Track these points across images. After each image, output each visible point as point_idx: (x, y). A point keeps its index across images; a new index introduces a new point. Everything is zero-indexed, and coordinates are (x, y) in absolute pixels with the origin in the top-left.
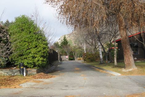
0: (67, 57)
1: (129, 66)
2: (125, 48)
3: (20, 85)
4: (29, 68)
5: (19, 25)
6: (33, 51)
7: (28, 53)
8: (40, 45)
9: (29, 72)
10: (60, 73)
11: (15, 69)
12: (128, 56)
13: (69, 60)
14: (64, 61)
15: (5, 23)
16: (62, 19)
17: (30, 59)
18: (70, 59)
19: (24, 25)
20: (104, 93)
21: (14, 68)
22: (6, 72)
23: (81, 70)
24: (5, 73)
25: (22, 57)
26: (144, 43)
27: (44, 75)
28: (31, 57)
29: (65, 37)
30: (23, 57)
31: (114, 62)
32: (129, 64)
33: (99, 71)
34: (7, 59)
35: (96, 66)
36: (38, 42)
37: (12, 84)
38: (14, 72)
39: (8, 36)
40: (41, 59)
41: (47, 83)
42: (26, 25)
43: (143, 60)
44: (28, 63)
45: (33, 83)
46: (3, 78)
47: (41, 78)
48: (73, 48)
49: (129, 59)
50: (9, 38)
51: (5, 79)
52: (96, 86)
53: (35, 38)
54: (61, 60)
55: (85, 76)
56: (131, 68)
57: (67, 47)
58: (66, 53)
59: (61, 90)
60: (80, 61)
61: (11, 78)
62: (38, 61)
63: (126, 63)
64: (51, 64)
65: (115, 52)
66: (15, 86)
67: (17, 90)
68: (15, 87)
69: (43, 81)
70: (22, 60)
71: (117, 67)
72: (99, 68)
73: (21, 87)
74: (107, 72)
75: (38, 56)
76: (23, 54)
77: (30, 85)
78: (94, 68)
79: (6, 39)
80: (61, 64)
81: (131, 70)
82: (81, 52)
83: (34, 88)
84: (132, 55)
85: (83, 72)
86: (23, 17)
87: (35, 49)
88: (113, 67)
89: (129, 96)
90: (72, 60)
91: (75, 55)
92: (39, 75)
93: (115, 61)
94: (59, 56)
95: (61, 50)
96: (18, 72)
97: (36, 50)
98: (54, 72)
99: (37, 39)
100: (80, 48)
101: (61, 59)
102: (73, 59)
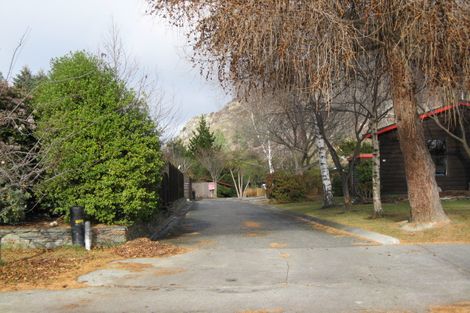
0: (212, 186)
1: (425, 215)
2: (410, 157)
3: (80, 279)
4: (101, 222)
5: (66, 85)
6: (115, 166)
7: (97, 175)
8: (135, 148)
9: (101, 236)
10: (201, 239)
11: (54, 226)
12: (422, 181)
13: (218, 196)
14: (201, 198)
15: (19, 77)
16: (207, 66)
17: (106, 192)
18: (222, 194)
19: (83, 83)
20: (359, 303)
21: (52, 224)
22: (25, 238)
23: (264, 229)
24: (22, 240)
25: (76, 188)
26: (464, 141)
27: (152, 245)
28: (108, 187)
29: (203, 123)
30: (82, 188)
31: (371, 202)
32: (425, 209)
33: (323, 231)
34: (28, 195)
35: (312, 215)
36: (130, 138)
37: (52, 274)
38: (53, 235)
39: (30, 120)
40: (139, 194)
41: (167, 273)
42: (88, 83)
43: (461, 194)
44: (97, 207)
45: (122, 273)
46: (20, 257)
47: (144, 256)
48: (231, 156)
49: (424, 190)
50: (34, 127)
51: (25, 259)
52: (327, 278)
53: (120, 126)
54: (192, 195)
55: (284, 248)
56: (430, 220)
57: (211, 155)
58: (208, 174)
59: (215, 293)
60: (254, 200)
61: (44, 256)
62: (131, 199)
63: (413, 205)
64: (165, 209)
65: (377, 169)
66: (64, 283)
67: (73, 295)
68: (65, 287)
69: (150, 266)
70: (78, 197)
71: (383, 216)
72: (324, 223)
73: (83, 285)
74: (352, 234)
75: (129, 183)
76: (80, 178)
77: (113, 278)
78: (306, 220)
79: (23, 131)
80: (194, 208)
81: (430, 225)
82: (259, 169)
83: (126, 287)
84: (433, 179)
85: (272, 235)
86: (80, 58)
87: (122, 160)
88: (370, 218)
89: (439, 310)
90: (226, 196)
91: (236, 178)
92: (135, 246)
93: (377, 197)
94: (186, 184)
95: (194, 163)
96: (66, 237)
97: (125, 164)
98: (178, 236)
99: (127, 128)
100: (253, 157)
101: (194, 193)
102: (232, 194)
